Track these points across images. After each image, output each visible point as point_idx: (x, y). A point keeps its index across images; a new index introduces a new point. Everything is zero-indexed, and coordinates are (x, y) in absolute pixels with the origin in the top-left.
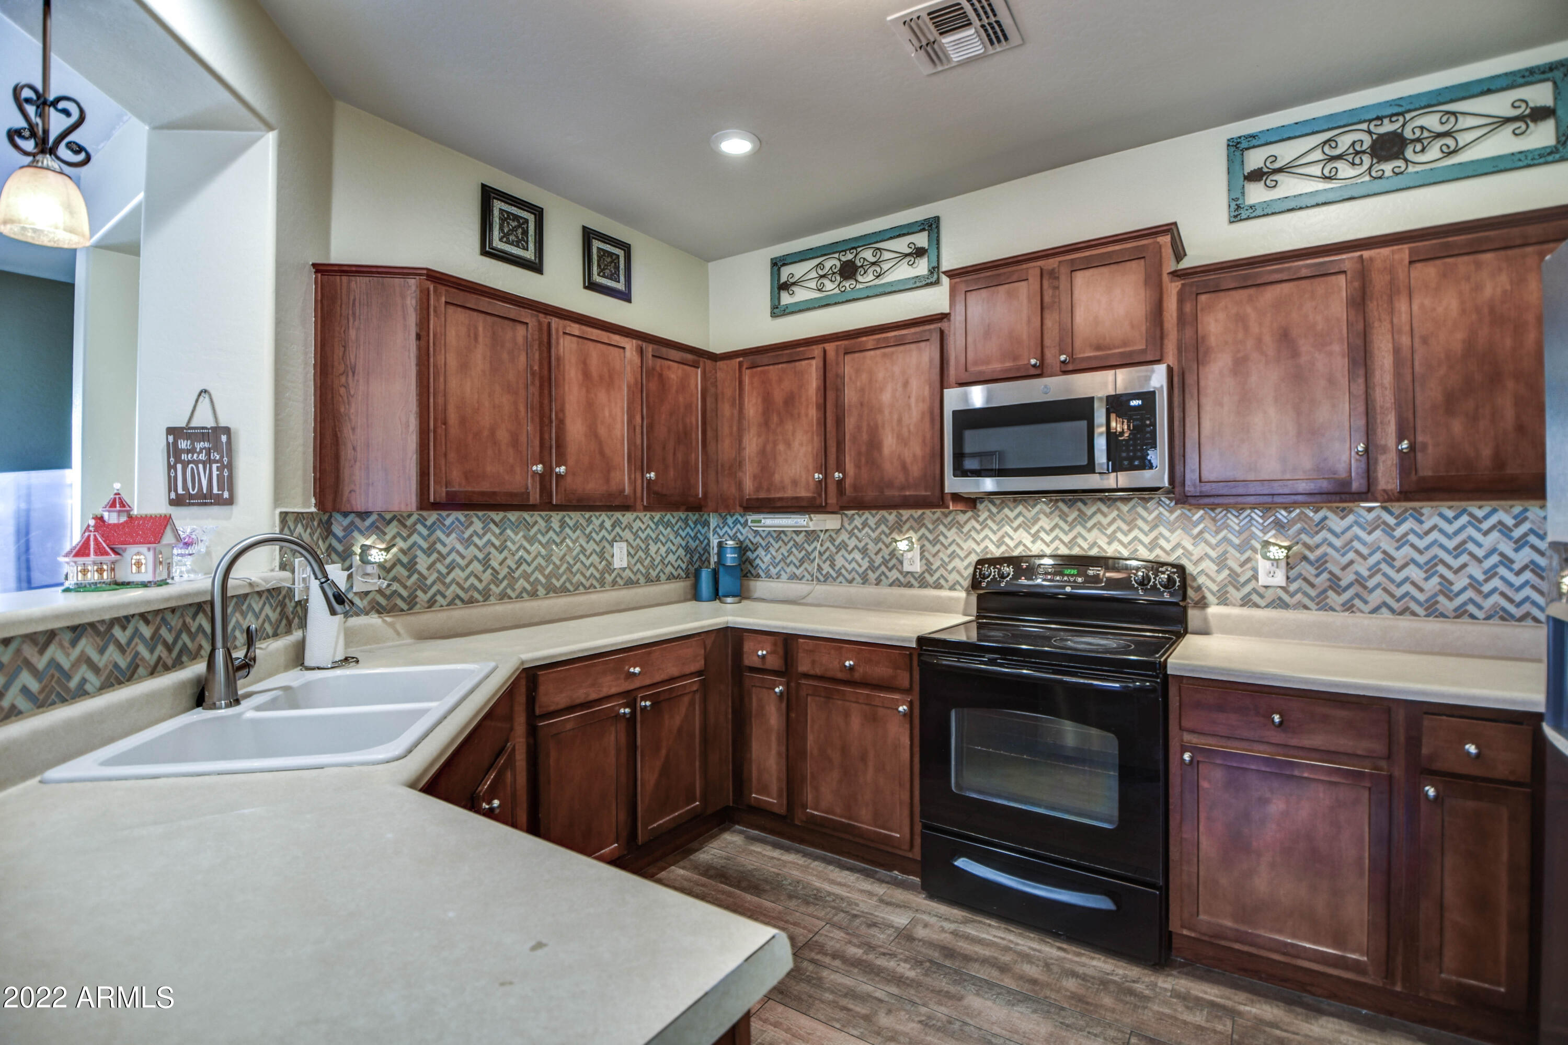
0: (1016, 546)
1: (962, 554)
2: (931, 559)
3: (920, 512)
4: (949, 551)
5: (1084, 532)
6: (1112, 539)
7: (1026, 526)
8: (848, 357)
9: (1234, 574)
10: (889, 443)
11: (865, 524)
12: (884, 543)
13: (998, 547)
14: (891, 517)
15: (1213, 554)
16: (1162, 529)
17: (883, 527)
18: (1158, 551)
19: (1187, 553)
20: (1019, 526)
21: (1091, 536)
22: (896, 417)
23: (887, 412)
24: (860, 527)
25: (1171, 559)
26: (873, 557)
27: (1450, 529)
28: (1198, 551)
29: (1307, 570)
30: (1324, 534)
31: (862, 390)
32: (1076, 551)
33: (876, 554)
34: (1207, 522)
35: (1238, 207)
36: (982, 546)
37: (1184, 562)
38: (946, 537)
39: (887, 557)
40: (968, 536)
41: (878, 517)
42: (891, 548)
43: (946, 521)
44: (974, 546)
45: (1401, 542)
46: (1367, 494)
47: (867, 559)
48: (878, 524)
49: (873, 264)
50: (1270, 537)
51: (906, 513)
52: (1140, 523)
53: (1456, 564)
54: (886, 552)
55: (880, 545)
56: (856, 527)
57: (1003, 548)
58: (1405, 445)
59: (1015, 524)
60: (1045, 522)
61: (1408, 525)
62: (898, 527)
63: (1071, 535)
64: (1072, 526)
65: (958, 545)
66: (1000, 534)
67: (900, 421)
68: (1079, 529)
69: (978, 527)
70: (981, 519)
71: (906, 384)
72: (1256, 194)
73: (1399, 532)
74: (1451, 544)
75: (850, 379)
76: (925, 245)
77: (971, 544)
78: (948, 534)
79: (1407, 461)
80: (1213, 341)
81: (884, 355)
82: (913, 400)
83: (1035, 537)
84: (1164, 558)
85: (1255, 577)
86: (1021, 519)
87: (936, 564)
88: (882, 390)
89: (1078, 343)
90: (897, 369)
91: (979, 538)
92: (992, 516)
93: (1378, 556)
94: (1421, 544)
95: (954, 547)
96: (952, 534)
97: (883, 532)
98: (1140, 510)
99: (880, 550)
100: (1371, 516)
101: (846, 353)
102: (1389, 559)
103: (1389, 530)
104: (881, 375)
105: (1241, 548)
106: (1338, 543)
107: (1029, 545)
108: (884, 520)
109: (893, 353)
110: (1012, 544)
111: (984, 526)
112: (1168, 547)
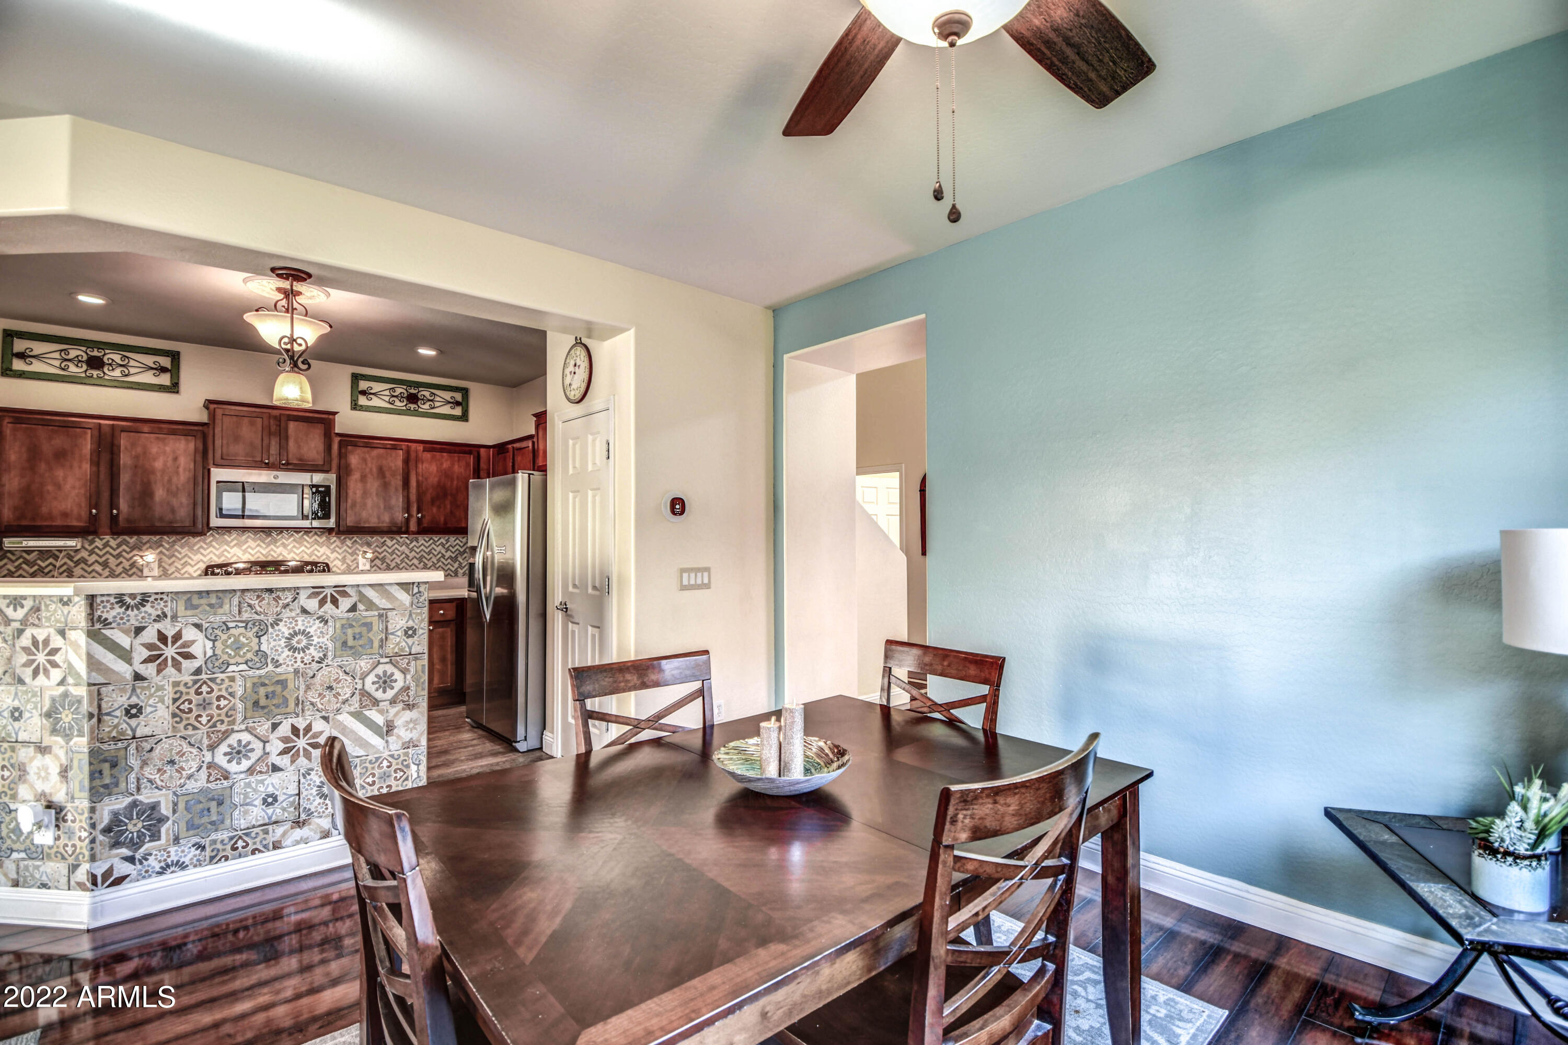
0: (232, 557)
1: (193, 563)
2: (167, 567)
3: (158, 537)
4: (182, 562)
5: (275, 549)
6: (291, 551)
7: (238, 545)
8: (123, 434)
9: (349, 566)
10: (160, 493)
11: (106, 545)
12: (125, 558)
13: (219, 558)
14: (133, 540)
15: (340, 557)
16: (316, 546)
17: (124, 547)
18: (314, 557)
19: (328, 557)
20: (235, 545)
21: (280, 550)
22: (166, 478)
23: (159, 474)
24: (101, 547)
25: (321, 560)
26: (114, 568)
27: (427, 545)
28: (333, 556)
29: (378, 562)
30: (385, 547)
31: (137, 457)
32: (270, 559)
33: (117, 565)
34: (338, 543)
35: (356, 404)
36: (208, 557)
37: (326, 561)
38: (180, 553)
39: (128, 568)
40: (198, 551)
41: (119, 540)
42: (131, 561)
43: (179, 543)
44: (202, 557)
45: (412, 550)
46: (407, 532)
47: (108, 569)
48: (119, 545)
49: (121, 366)
50: (365, 548)
51: (145, 538)
52: (305, 543)
53: (428, 557)
54: (126, 564)
55: (121, 559)
56: (97, 547)
57: (223, 558)
58: (420, 515)
59: (232, 544)
60: (251, 543)
61: (414, 543)
62: (138, 547)
63: (267, 550)
64: (268, 545)
65: (190, 558)
66: (222, 549)
67: (170, 481)
68: (272, 546)
69: (205, 546)
70: (208, 541)
71: (175, 459)
72: (362, 401)
73: (411, 546)
74: (427, 550)
75: (126, 448)
76: (169, 367)
77: (199, 557)
78: (182, 551)
79: (419, 521)
80: (353, 466)
81: (158, 438)
82: (181, 470)
83: (245, 551)
84: (317, 560)
85: (358, 567)
86: (235, 542)
87: (172, 570)
88: (155, 460)
89: (290, 456)
90: (168, 449)
91: (205, 553)
92: (215, 539)
93: (404, 556)
94: (418, 550)
95: (186, 559)
96: (185, 551)
97: (124, 550)
98: (305, 537)
99: (121, 563)
100: (401, 540)
101: (122, 431)
102: (407, 557)
103: (407, 545)
104: (154, 450)
105: (352, 554)
106: (390, 551)
107: (240, 556)
108: (125, 543)
109: (164, 439)
110: (229, 556)
111: (210, 545)
112: (319, 554)
